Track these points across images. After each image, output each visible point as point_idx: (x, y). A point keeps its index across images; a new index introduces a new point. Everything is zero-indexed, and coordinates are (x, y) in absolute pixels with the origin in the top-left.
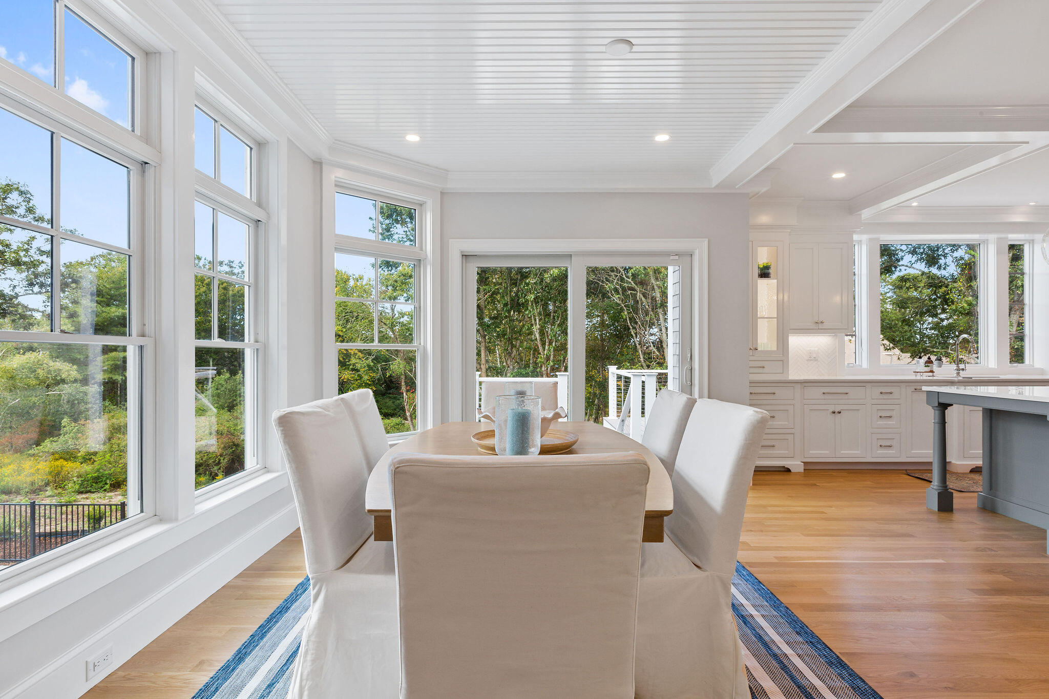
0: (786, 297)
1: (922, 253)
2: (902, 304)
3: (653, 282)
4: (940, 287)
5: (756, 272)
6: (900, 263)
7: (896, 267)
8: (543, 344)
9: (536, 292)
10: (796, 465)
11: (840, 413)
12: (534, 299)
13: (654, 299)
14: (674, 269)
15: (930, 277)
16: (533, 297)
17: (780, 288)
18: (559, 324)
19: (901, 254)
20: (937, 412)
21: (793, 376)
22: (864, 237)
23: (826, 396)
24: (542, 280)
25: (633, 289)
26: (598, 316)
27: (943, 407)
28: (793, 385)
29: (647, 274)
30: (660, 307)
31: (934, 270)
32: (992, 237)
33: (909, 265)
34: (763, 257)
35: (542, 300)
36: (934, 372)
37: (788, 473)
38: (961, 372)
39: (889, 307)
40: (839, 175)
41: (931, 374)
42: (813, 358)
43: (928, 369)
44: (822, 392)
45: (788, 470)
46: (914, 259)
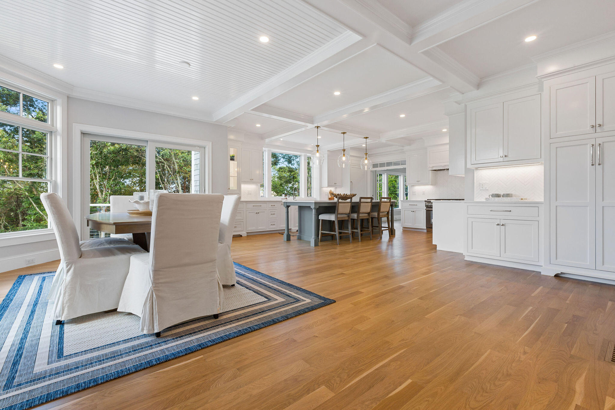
0: (240, 170)
1: (286, 158)
2: (280, 178)
3: (175, 160)
4: (292, 172)
5: (229, 158)
6: (279, 161)
7: (278, 163)
8: (102, 191)
9: (97, 159)
10: (244, 234)
11: (259, 213)
12: (95, 163)
13: (174, 169)
14: (195, 153)
15: (289, 168)
16: (95, 162)
17: (238, 166)
18: (113, 180)
19: (280, 158)
20: (286, 209)
21: (243, 199)
22: (266, 149)
23: (254, 207)
24: (101, 153)
25: (163, 163)
26: (138, 177)
27: (288, 207)
28: (243, 203)
29: (171, 156)
30: (178, 173)
31: (290, 165)
32: (303, 154)
33: (282, 162)
34: (232, 152)
35: (101, 165)
37: (241, 238)
39: (276, 179)
40: (258, 125)
41: (286, 199)
42: (249, 193)
43: (285, 198)
45: (241, 236)
46: (284, 160)
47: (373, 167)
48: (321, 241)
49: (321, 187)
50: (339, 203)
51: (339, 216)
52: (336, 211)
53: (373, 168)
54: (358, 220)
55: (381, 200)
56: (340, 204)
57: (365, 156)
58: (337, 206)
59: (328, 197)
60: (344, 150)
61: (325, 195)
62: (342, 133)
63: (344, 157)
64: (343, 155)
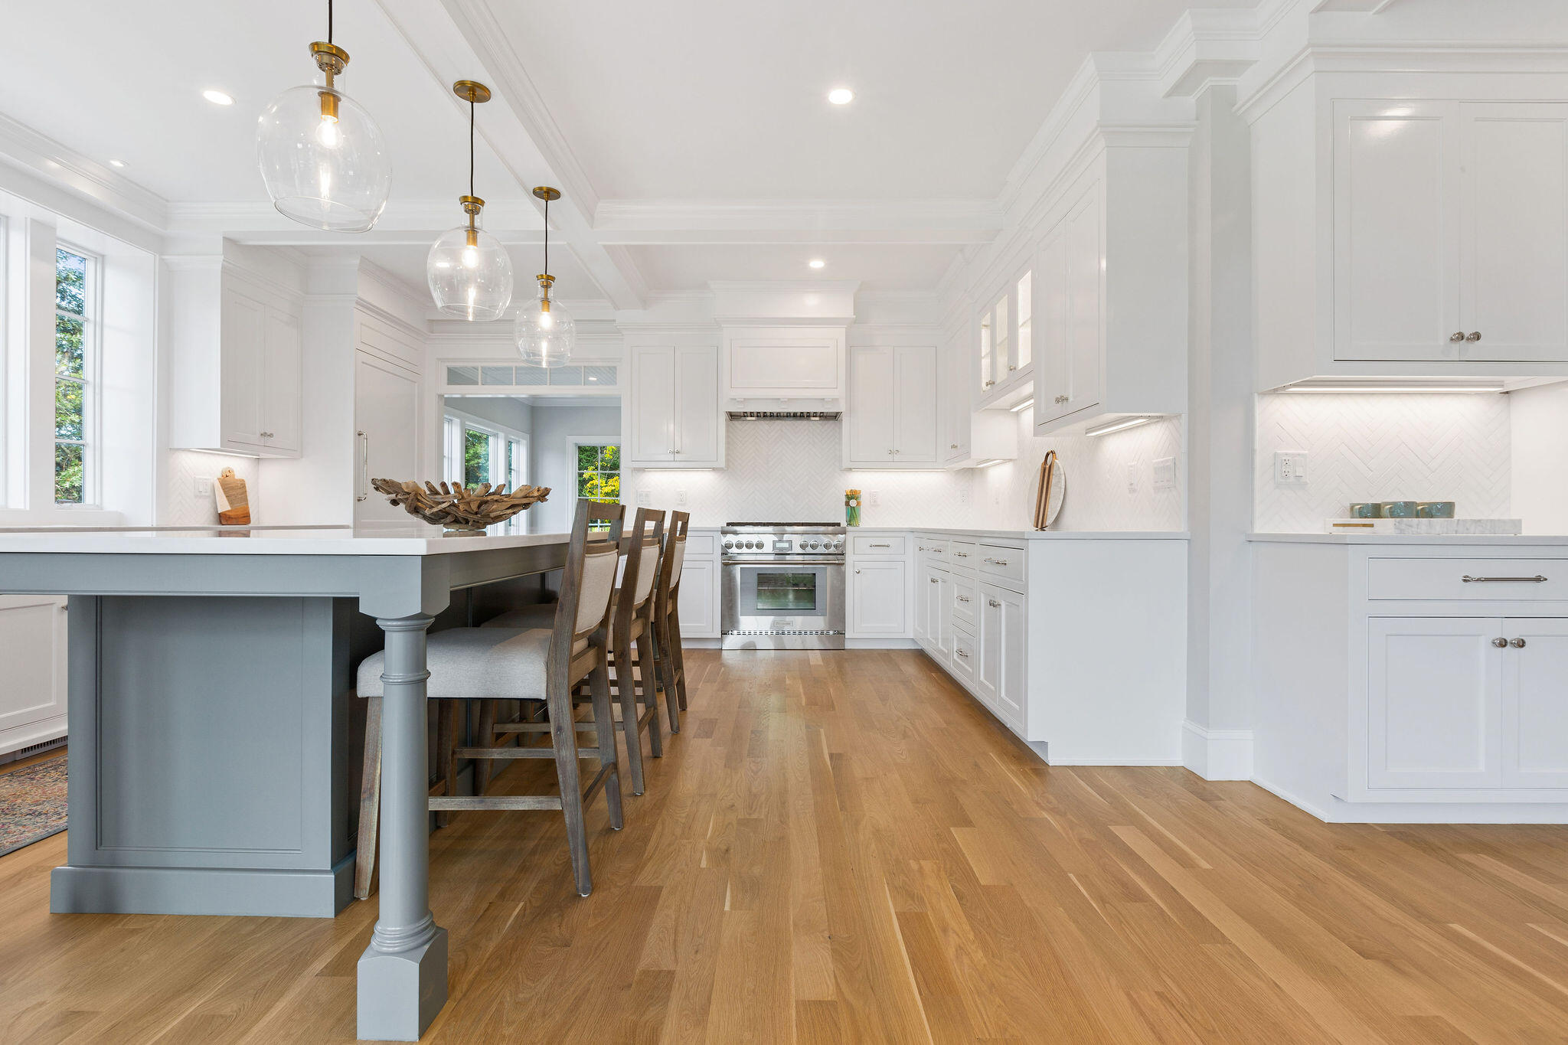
49: (167, 450)
50: (586, 550)
52: (563, 620)
54: (623, 654)
56: (588, 562)
57: (541, 290)
58: (571, 573)
59: (212, 510)
60: (474, 205)
61: (196, 497)
62: (462, 83)
63: (471, 247)
64: (464, 235)
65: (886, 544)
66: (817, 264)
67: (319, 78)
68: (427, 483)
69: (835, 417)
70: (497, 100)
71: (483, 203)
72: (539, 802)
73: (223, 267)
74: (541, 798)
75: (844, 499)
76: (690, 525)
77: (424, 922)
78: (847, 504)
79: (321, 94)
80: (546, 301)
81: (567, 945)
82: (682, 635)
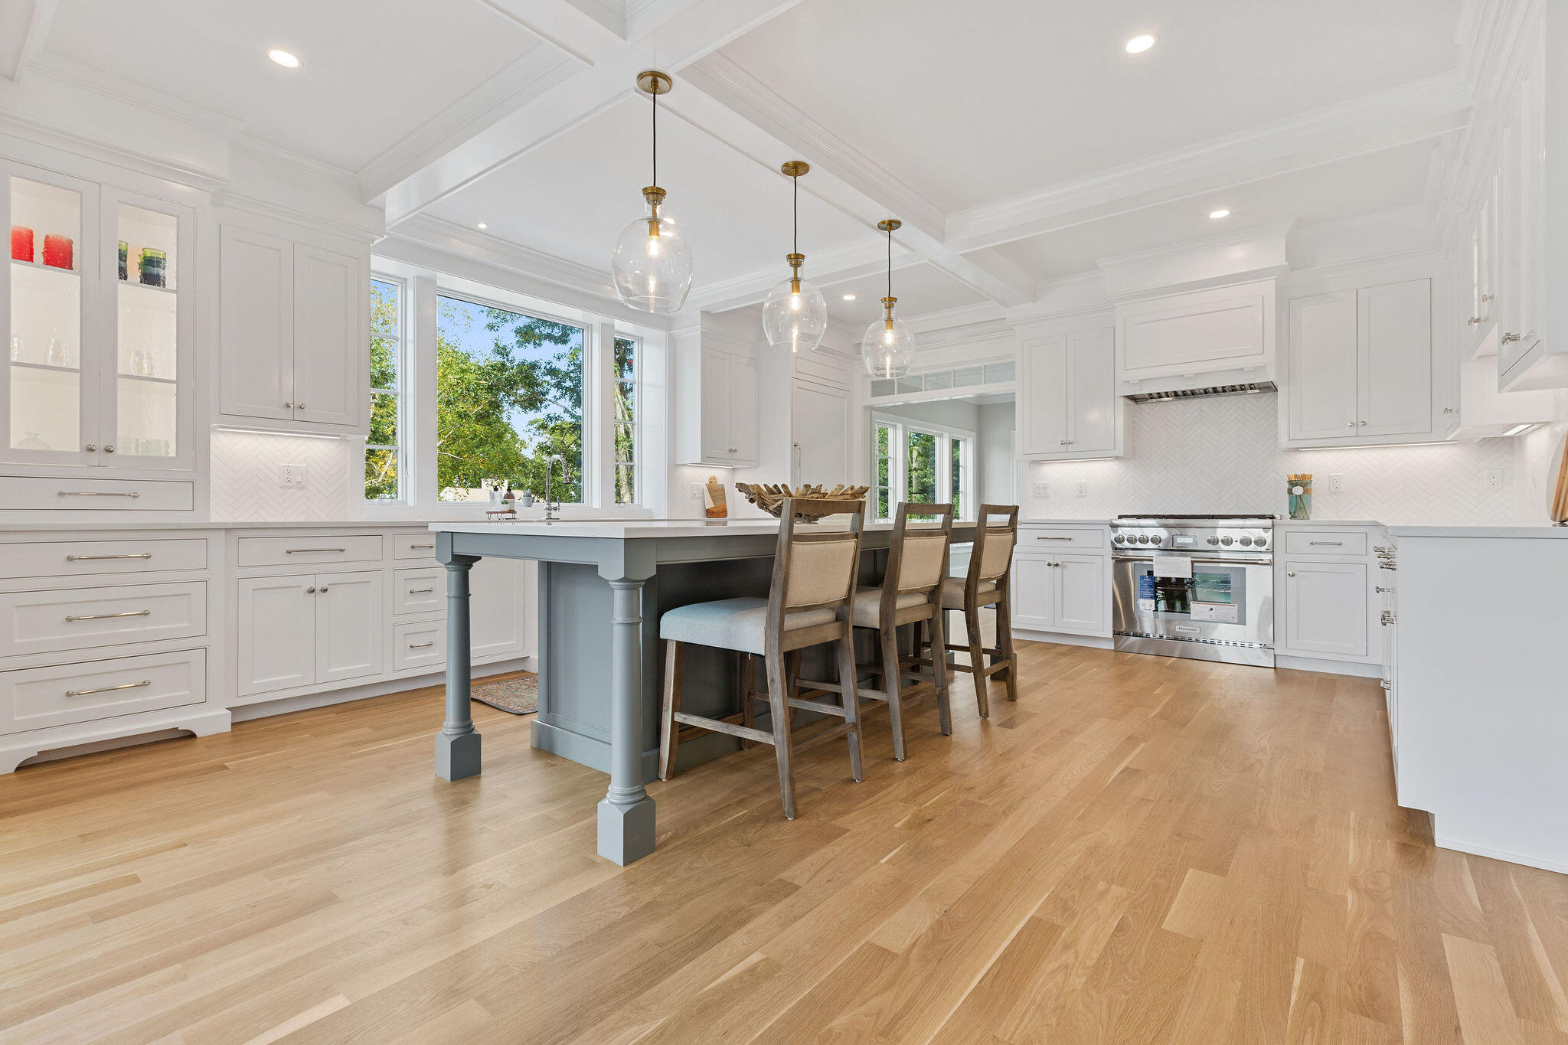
7: (541, 403)
10: (210, 721)
11: (325, 590)
20: (453, 574)
21: (219, 515)
22: (411, 274)
23: (295, 558)
27: (463, 563)
28: (204, 534)
32: (596, 319)
33: (553, 400)
36: (515, 513)
37: (193, 739)
38: (553, 512)
41: (510, 515)
43: (506, 507)
44: (285, 550)
45: (191, 736)
46: (558, 394)
47: (875, 394)
48: (675, 773)
49: (673, 466)
50: (794, 538)
51: (792, 622)
52: (775, 594)
53: (873, 395)
54: (887, 633)
55: (982, 518)
56: (798, 548)
57: (885, 311)
58: (780, 556)
59: (703, 508)
60: (796, 260)
61: (692, 498)
62: (786, 165)
63: (795, 294)
64: (790, 285)
65: (1338, 542)
66: (1219, 214)
67: (647, 210)
68: (765, 485)
69: (1269, 388)
70: (815, 169)
71: (803, 257)
72: (761, 736)
73: (702, 333)
74: (763, 733)
75: (1287, 486)
76: (1020, 518)
77: (636, 788)
78: (1290, 492)
79: (650, 222)
80: (889, 320)
81: (749, 846)
82: (1013, 626)
